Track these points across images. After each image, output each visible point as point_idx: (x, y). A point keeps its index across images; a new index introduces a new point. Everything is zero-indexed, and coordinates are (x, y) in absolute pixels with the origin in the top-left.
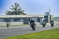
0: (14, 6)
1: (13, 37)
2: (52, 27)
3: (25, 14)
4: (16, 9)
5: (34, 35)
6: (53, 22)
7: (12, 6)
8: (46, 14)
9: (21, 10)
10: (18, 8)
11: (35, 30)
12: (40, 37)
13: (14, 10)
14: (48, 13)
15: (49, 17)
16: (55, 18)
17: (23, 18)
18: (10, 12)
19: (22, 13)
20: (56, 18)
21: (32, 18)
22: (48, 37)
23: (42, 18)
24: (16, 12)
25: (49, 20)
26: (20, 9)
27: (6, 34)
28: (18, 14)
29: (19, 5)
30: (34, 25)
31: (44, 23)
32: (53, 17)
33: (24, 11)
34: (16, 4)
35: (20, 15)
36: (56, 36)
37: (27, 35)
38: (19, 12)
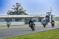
0: (15, 6)
1: (14, 37)
2: (53, 27)
3: (27, 14)
4: (17, 9)
5: (35, 35)
6: (54, 22)
7: (13, 6)
8: (48, 14)
9: (23, 10)
10: (20, 8)
11: (34, 30)
12: (41, 37)
13: (15, 10)
14: (49, 13)
15: (50, 17)
16: (56, 17)
17: (25, 18)
18: (11, 12)
19: (24, 13)
20: (58, 18)
21: (33, 17)
22: (49, 37)
23: (43, 18)
24: (18, 11)
25: (50, 20)
26: (21, 9)
27: (8, 34)
28: (19, 14)
29: (20, 5)
30: (33, 25)
31: (45, 23)
32: (55, 17)
33: (25, 11)
34: (17, 4)
35: (22, 14)
36: (58, 36)
37: (28, 35)
38: (20, 12)
